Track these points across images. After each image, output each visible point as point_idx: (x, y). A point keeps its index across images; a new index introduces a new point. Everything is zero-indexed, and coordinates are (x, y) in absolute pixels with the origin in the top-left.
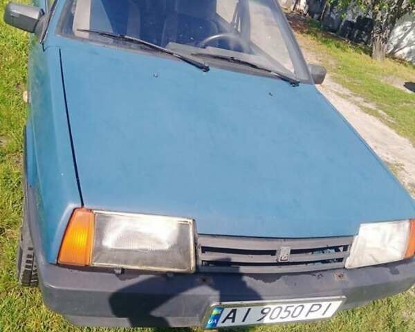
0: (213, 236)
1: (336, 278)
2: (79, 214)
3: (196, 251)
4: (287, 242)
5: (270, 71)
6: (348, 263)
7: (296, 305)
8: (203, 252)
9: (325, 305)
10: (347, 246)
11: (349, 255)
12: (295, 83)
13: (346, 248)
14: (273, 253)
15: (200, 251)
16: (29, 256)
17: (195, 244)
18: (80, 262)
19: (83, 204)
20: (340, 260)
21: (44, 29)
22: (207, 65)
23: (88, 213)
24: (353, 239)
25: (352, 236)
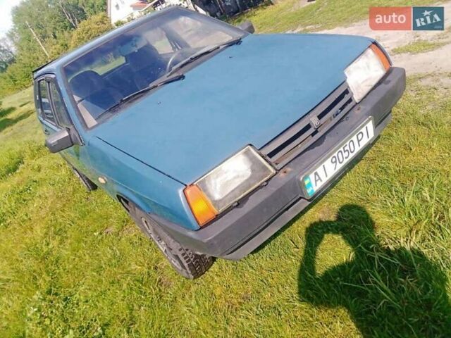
0: (268, 144)
1: (357, 112)
2: (188, 192)
3: (266, 160)
4: (311, 114)
5: (218, 48)
6: (357, 98)
7: (348, 143)
8: (270, 157)
9: (364, 130)
10: (347, 89)
11: (352, 93)
12: (238, 42)
13: (346, 92)
14: (308, 127)
15: (268, 158)
16: (183, 254)
17: (263, 157)
18: (211, 216)
19: (186, 185)
20: (350, 100)
21: (77, 135)
22: (181, 74)
23: (193, 187)
24: (347, 84)
25: (344, 82)
